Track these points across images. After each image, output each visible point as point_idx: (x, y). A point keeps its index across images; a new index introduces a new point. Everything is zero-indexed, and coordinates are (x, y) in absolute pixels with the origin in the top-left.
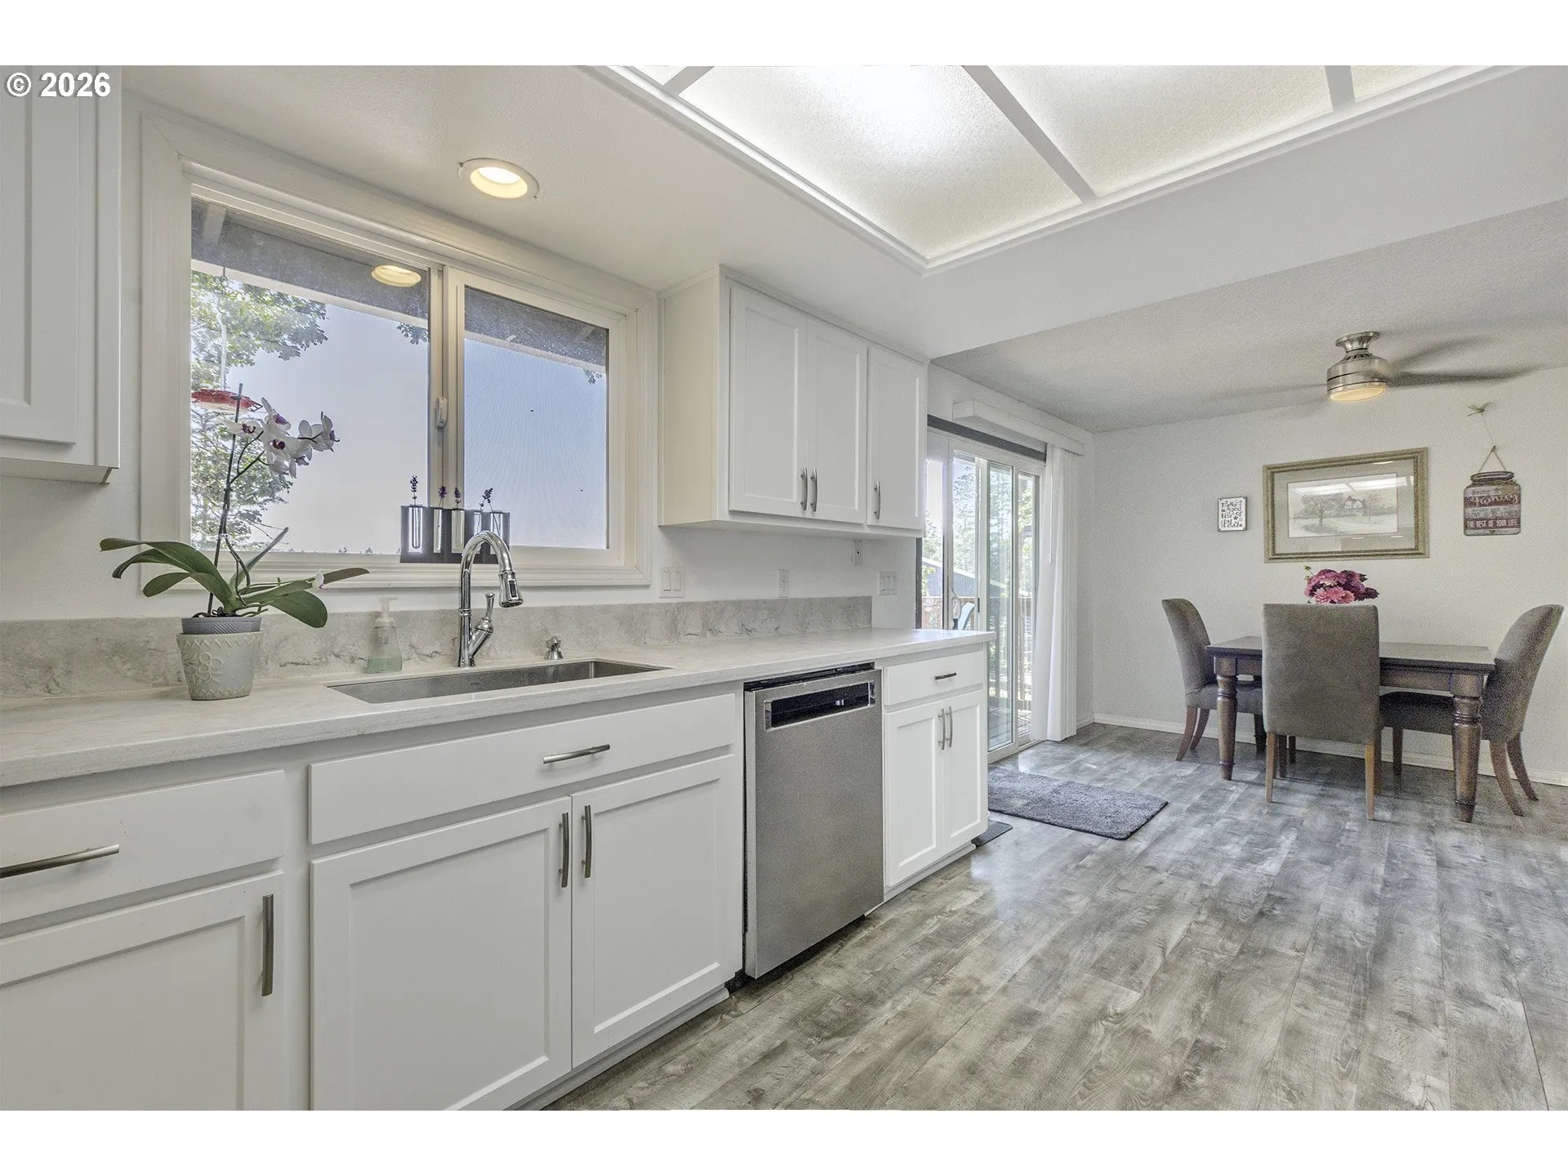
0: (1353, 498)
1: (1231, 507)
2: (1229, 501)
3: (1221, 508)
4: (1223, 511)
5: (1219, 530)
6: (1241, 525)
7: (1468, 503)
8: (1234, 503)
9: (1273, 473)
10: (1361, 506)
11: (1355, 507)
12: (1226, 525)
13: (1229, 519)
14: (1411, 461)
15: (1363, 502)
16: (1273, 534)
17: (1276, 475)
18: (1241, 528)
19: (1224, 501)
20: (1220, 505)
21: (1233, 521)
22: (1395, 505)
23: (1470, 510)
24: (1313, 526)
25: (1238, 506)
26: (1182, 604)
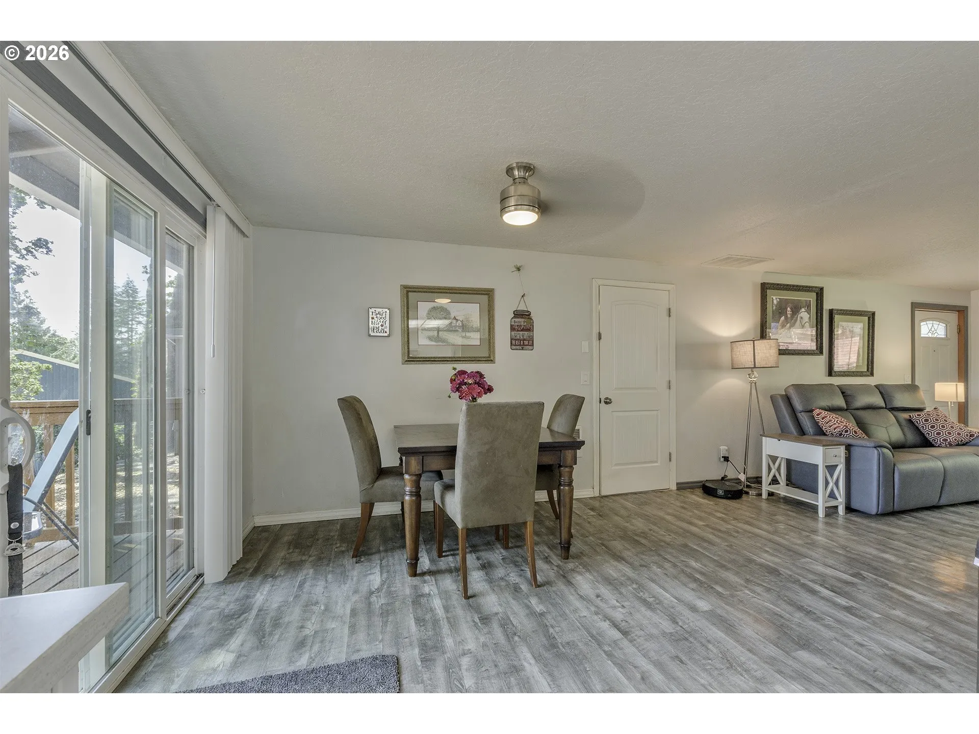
0: (457, 318)
1: (378, 316)
2: (378, 310)
3: (371, 316)
4: (373, 318)
5: (370, 335)
6: (386, 332)
7: (512, 328)
8: (381, 313)
9: (408, 292)
10: (461, 325)
11: (457, 325)
12: (375, 331)
13: (377, 326)
14: (487, 296)
15: (462, 321)
16: (408, 341)
17: (410, 293)
18: (386, 335)
19: (373, 310)
20: (371, 313)
21: (380, 328)
22: (479, 325)
23: (513, 333)
24: (433, 337)
25: (384, 316)
26: (355, 402)
